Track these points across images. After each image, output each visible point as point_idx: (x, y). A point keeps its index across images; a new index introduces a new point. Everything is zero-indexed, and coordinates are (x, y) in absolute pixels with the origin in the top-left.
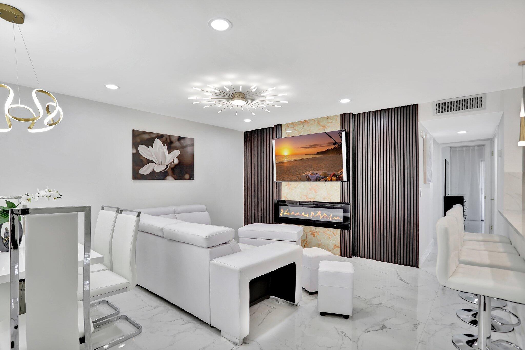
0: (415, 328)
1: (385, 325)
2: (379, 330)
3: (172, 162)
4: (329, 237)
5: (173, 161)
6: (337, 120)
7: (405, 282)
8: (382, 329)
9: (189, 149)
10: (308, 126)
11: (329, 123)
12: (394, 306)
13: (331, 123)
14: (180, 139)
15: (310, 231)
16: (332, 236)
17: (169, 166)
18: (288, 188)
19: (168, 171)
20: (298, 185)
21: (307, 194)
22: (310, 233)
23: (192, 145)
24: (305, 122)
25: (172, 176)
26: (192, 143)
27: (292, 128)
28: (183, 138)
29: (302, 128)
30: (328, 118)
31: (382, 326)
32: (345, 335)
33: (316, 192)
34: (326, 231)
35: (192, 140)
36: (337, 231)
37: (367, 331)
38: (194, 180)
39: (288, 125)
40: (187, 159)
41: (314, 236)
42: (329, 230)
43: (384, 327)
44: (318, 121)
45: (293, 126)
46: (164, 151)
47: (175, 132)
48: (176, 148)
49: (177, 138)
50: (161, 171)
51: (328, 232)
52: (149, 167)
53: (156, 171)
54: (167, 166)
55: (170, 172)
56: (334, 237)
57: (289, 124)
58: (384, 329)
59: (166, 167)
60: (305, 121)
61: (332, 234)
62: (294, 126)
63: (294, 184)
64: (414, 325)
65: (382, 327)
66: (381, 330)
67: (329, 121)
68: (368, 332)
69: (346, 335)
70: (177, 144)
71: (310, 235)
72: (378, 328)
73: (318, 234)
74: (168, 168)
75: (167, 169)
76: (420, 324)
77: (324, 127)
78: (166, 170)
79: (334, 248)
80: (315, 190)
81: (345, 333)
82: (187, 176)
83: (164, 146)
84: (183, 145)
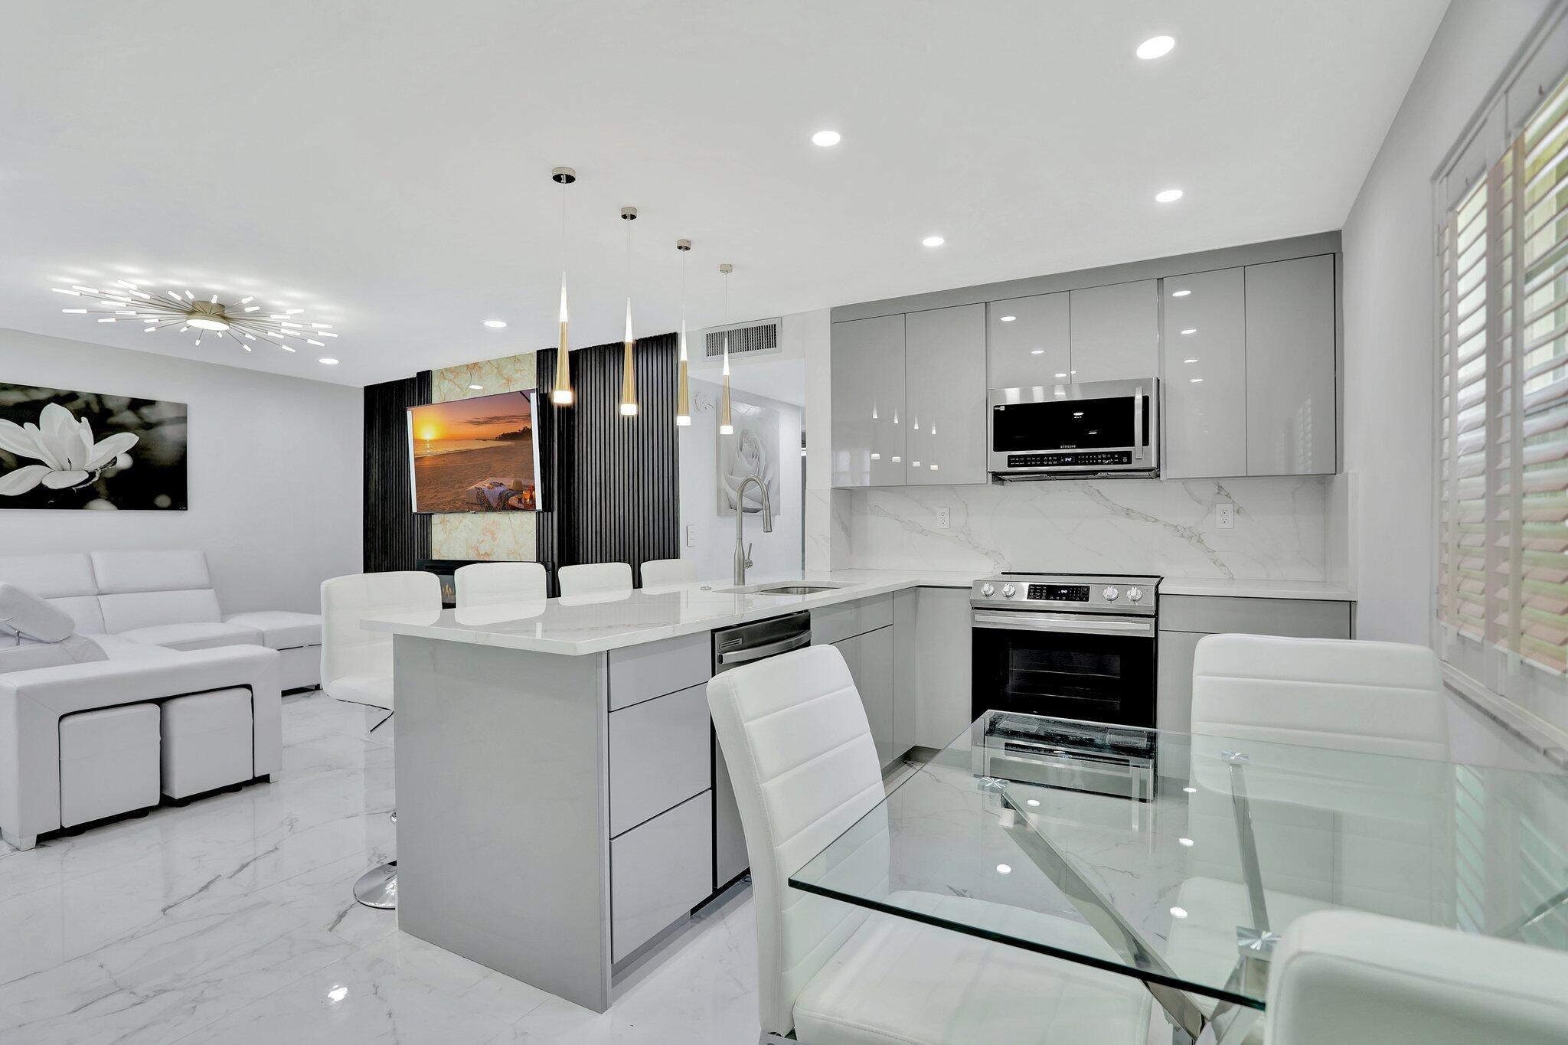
3: (109, 463)
5: (114, 461)
6: (530, 364)
9: (169, 432)
10: (482, 377)
14: (136, 405)
17: (97, 475)
19: (94, 486)
23: (183, 420)
24: (473, 367)
25: (108, 500)
26: (182, 415)
27: (451, 380)
28: (151, 403)
30: (515, 359)
35: (183, 407)
38: (187, 510)
39: (442, 374)
40: (165, 453)
44: (498, 366)
45: (451, 376)
46: (79, 436)
47: (118, 387)
48: (121, 428)
49: (126, 402)
50: (72, 488)
52: (25, 475)
53: (52, 487)
54: (91, 474)
55: (102, 489)
57: (447, 370)
59: (87, 476)
60: (474, 365)
62: (454, 377)
67: (518, 364)
70: (128, 417)
74: (96, 479)
75: (91, 483)
77: (509, 381)
78: (88, 485)
82: (163, 500)
83: (80, 421)
84: (147, 420)
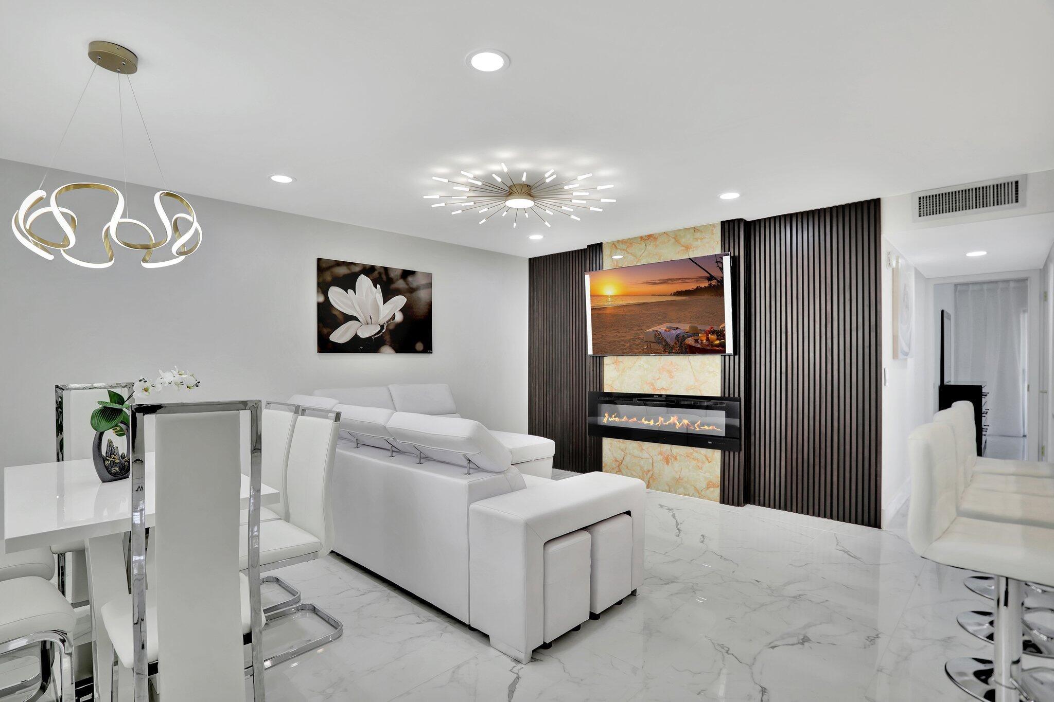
0: (868, 643)
1: (809, 635)
2: (797, 644)
3: (391, 319)
4: (699, 465)
5: (394, 317)
6: (713, 234)
7: (853, 555)
8: (802, 644)
9: (422, 294)
10: (656, 246)
11: (697, 239)
12: (827, 601)
13: (701, 239)
14: (406, 274)
15: (661, 453)
16: (703, 463)
17: (385, 328)
18: (615, 368)
19: (383, 335)
20: (635, 363)
21: (653, 381)
22: (660, 457)
23: (430, 285)
24: (649, 238)
25: (390, 346)
26: (430, 282)
27: (624, 250)
28: (412, 273)
29: (643, 251)
30: (696, 229)
31: (801, 637)
32: (727, 652)
33: (671, 377)
34: (691, 454)
35: (430, 276)
36: (714, 454)
37: (772, 645)
38: (432, 353)
39: (615, 245)
40: (421, 310)
41: (668, 463)
42: (697, 452)
43: (805, 640)
44: (676, 236)
45: (624, 247)
46: (376, 298)
47: (397, 263)
48: (397, 292)
49: (399, 273)
50: (371, 337)
51: (695, 455)
52: (348, 328)
53: (361, 336)
54: (382, 327)
55: (387, 338)
56: (707, 464)
57: (618, 241)
58: (806, 644)
59: (379, 328)
60: (650, 236)
61: (704, 459)
62: (628, 247)
63: (627, 361)
64: (868, 637)
65: (802, 639)
66: (800, 646)
67: (698, 235)
68: (773, 647)
69: (729, 652)
70: (401, 284)
71: (660, 460)
72: (795, 640)
73: (675, 458)
74: (384, 330)
75: (382, 333)
76: (880, 635)
77: (687, 248)
78: (380, 334)
79: (708, 488)
80: (670, 372)
81: (729, 649)
82: (419, 346)
83: (376, 288)
84: (411, 286)
